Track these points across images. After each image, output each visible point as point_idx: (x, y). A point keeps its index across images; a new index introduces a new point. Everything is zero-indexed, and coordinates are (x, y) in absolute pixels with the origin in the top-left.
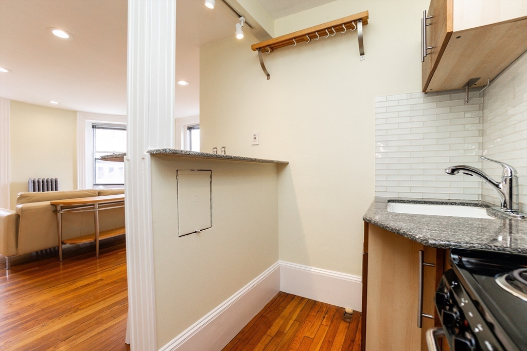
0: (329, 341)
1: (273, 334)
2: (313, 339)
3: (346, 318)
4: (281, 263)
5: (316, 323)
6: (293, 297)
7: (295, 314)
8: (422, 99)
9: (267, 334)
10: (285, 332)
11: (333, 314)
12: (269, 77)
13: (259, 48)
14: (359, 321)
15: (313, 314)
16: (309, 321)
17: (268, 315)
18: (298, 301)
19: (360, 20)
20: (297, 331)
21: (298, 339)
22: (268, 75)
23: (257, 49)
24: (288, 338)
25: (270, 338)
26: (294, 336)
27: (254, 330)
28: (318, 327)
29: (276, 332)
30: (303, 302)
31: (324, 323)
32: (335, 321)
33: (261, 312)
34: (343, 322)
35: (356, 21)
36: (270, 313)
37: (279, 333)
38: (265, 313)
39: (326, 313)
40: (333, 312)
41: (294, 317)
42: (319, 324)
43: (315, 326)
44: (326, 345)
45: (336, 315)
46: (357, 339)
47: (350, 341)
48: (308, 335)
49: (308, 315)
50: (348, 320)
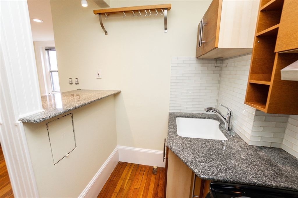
0: (147, 188)
1: (118, 191)
2: (139, 189)
3: (154, 172)
4: (119, 147)
5: (140, 179)
6: (126, 164)
7: (128, 175)
8: (195, 61)
9: (114, 192)
10: (124, 188)
11: (148, 171)
12: (107, 34)
13: (99, 13)
14: (160, 173)
15: (138, 173)
16: (136, 178)
17: (114, 179)
18: (130, 166)
19: (166, 9)
20: (130, 186)
21: (131, 191)
22: (106, 32)
23: (98, 14)
24: (126, 192)
25: (116, 194)
26: (129, 189)
27: (107, 191)
28: (141, 181)
29: (119, 190)
30: (132, 166)
31: (144, 178)
32: (149, 175)
33: (109, 178)
34: (153, 175)
35: (164, 9)
36: (115, 178)
37: (121, 190)
38: (112, 178)
39: (144, 171)
40: (148, 170)
41: (128, 178)
42: (141, 179)
43: (139, 181)
44: (146, 191)
45: (149, 172)
46: (160, 184)
47: (157, 186)
48: (136, 187)
49: (135, 174)
50: (155, 173)
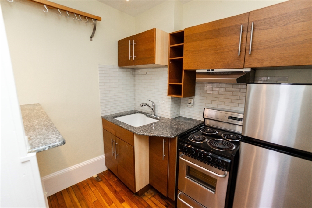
2: (98, 200)
3: (98, 180)
5: (90, 193)
7: (75, 199)
14: (104, 177)
15: (83, 191)
16: (86, 195)
18: (66, 192)
20: (87, 204)
21: (92, 206)
26: (88, 207)
28: (93, 194)
30: (70, 190)
32: (96, 185)
34: (99, 182)
39: (89, 185)
40: (90, 182)
41: (76, 201)
42: (92, 192)
43: (91, 195)
44: (105, 196)
45: (94, 182)
46: (111, 184)
47: (110, 187)
48: (93, 201)
49: (82, 193)
50: (100, 180)
